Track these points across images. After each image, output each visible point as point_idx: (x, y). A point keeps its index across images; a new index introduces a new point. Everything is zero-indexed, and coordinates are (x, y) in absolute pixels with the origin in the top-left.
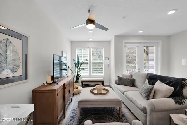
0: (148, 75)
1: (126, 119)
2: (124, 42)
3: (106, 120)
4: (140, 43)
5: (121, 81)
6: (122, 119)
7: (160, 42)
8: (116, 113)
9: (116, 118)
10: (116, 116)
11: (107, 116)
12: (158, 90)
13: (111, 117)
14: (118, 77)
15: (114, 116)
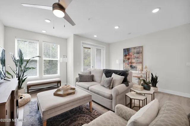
0: (105, 70)
1: (96, 111)
2: (81, 42)
3: (79, 120)
4: (93, 45)
5: (82, 78)
6: (93, 112)
7: (105, 47)
8: (85, 110)
9: (87, 113)
10: (87, 112)
11: (79, 115)
12: (115, 80)
13: (83, 115)
14: (79, 74)
15: (85, 113)
